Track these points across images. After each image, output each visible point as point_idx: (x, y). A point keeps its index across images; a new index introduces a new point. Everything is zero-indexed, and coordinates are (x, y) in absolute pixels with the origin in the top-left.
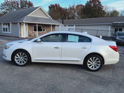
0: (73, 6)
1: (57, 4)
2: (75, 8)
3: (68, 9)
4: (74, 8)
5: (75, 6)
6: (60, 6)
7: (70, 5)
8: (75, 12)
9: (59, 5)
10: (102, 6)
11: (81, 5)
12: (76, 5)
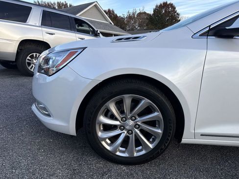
0: (134, 14)
1: (111, 10)
2: (136, 16)
3: (127, 18)
4: (134, 16)
5: (136, 14)
6: (115, 13)
7: (128, 12)
8: (135, 22)
9: (113, 11)
10: (177, 14)
11: (145, 13)
12: (138, 12)
